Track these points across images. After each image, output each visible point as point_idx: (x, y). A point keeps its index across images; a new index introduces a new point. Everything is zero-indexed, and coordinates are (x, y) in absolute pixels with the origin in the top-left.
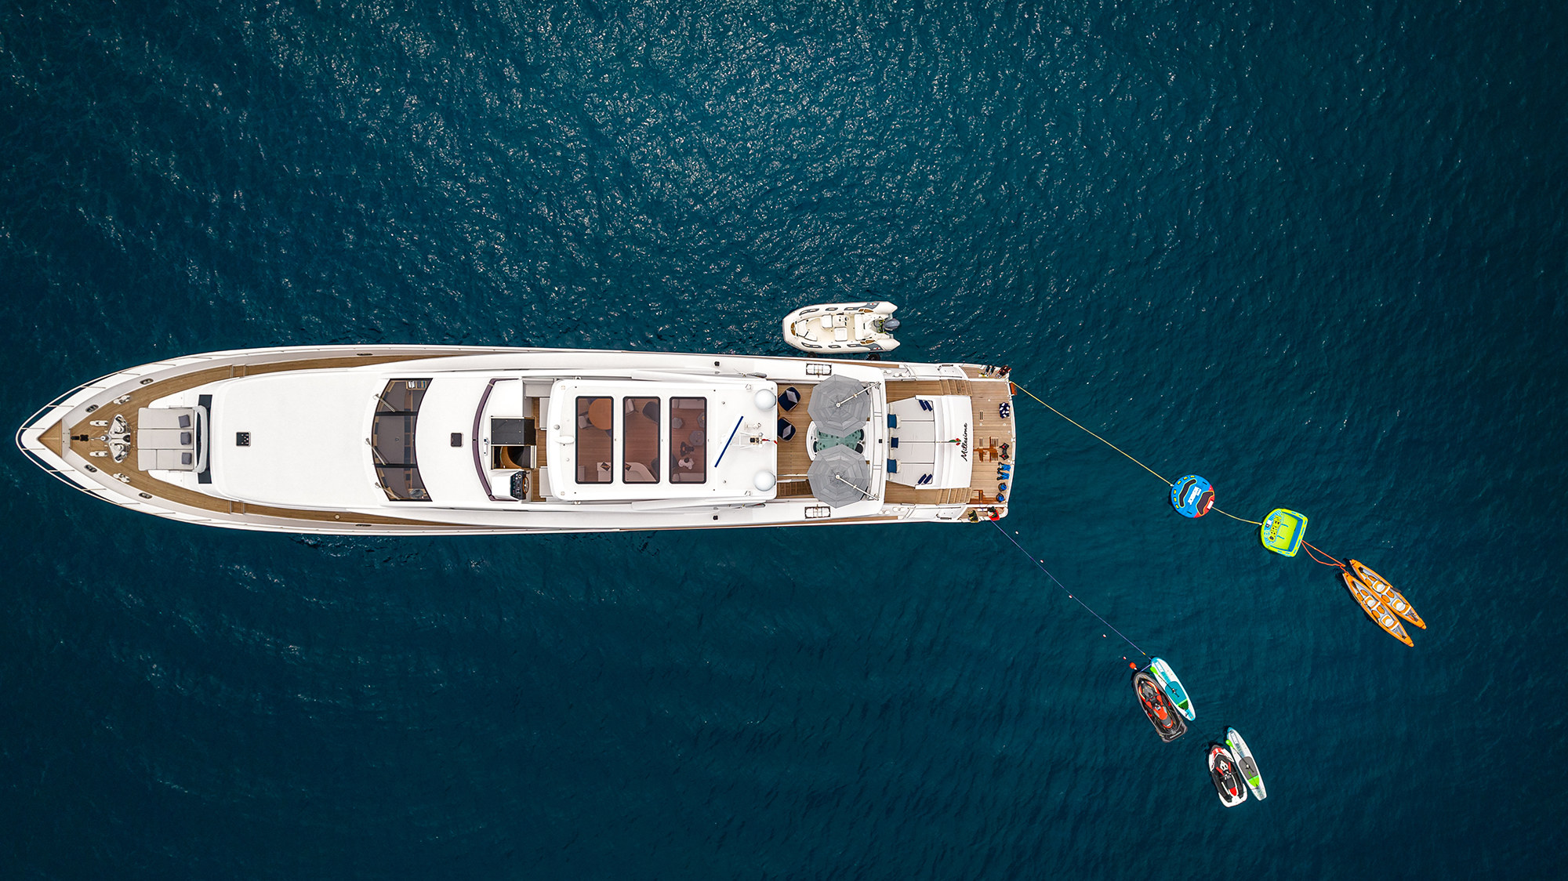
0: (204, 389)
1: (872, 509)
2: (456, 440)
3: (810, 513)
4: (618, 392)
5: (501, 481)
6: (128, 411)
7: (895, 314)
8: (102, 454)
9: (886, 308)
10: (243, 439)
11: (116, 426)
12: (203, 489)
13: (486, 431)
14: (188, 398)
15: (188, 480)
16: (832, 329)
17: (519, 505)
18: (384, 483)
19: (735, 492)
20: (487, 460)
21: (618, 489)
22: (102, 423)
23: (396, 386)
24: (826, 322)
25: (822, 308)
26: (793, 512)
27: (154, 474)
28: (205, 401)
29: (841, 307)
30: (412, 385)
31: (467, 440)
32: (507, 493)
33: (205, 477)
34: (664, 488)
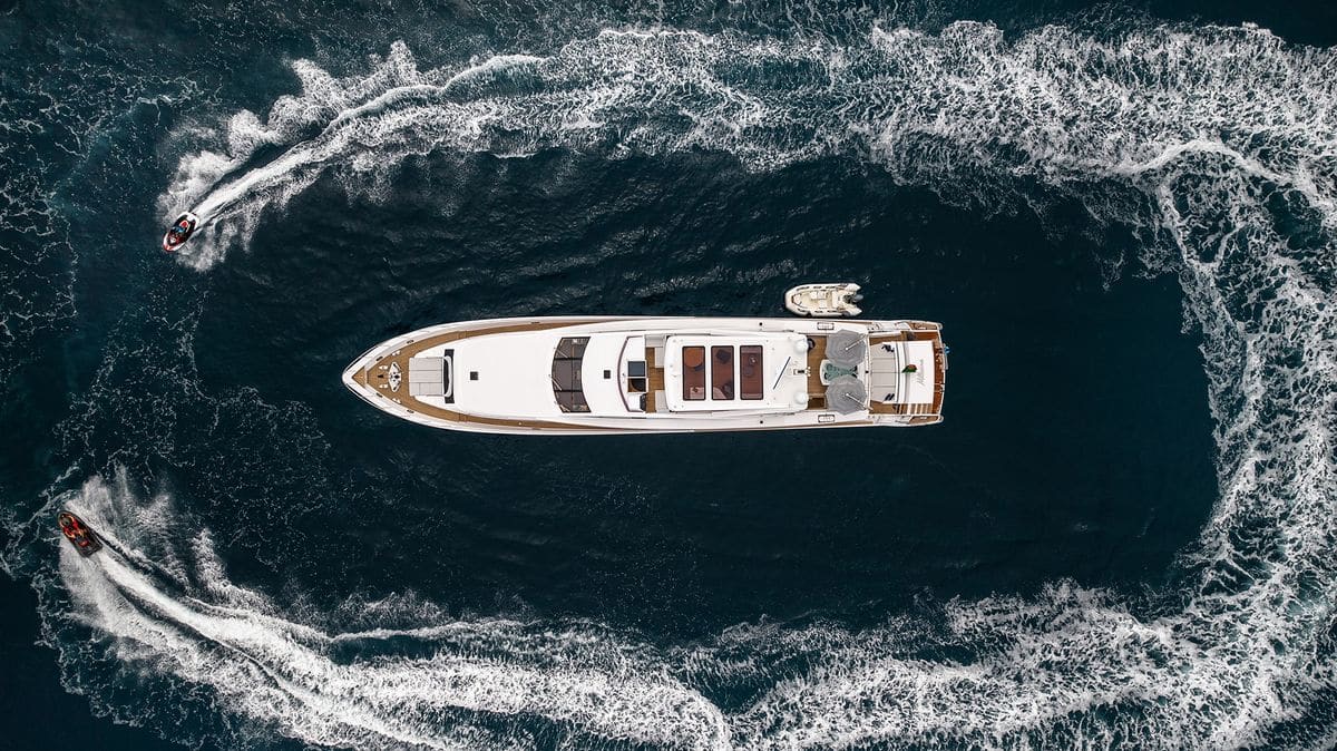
0: (449, 346)
1: (861, 417)
2: (607, 374)
3: (822, 419)
4: (708, 343)
5: (634, 400)
6: (402, 359)
7: (858, 292)
8: (386, 386)
9: (853, 287)
10: (474, 376)
11: (393, 369)
12: (449, 407)
13: (625, 369)
14: (439, 351)
15: (439, 402)
16: (815, 301)
17: (644, 414)
18: (559, 402)
19: (781, 406)
20: (625, 387)
21: (709, 404)
22: (386, 368)
23: (566, 342)
24: (814, 295)
25: (811, 286)
26: (812, 419)
27: (419, 398)
28: (449, 353)
29: (824, 286)
30: (575, 341)
31: (614, 374)
32: (638, 407)
33: (450, 400)
34: (737, 403)
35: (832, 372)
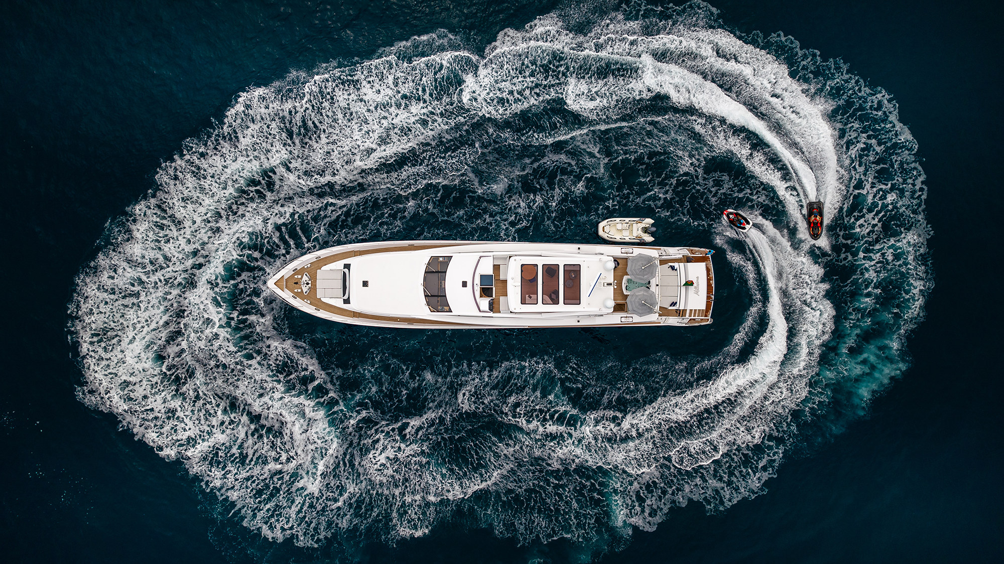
0: (347, 261)
1: (652, 319)
2: (464, 284)
3: (623, 320)
4: (540, 262)
5: (484, 303)
6: (312, 271)
8: (299, 290)
9: (649, 221)
10: (365, 284)
11: (305, 278)
12: (346, 307)
13: (477, 280)
14: (339, 265)
15: (339, 303)
16: (621, 230)
17: (491, 314)
18: (428, 304)
20: (478, 294)
22: (300, 277)
23: (434, 259)
25: (618, 220)
26: (616, 320)
27: (323, 300)
28: (347, 266)
29: (627, 220)
30: (441, 259)
31: (469, 284)
32: (487, 309)
33: (347, 301)
35: (631, 285)
